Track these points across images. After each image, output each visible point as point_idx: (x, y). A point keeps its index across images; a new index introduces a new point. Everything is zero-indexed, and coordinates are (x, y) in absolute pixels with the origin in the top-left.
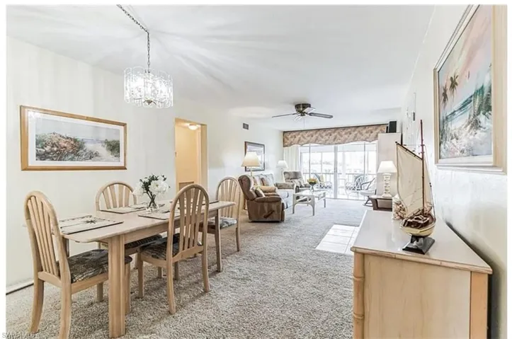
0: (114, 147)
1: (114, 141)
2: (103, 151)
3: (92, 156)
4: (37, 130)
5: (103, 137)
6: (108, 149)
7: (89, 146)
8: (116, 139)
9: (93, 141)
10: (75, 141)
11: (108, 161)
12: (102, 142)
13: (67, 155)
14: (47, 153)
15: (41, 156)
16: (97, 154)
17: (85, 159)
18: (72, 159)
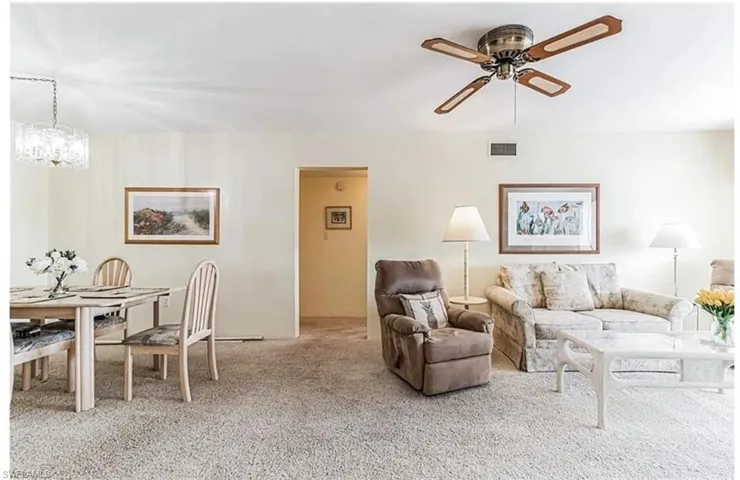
0: (202, 218)
1: (203, 211)
2: (190, 222)
3: (180, 229)
4: (135, 206)
5: (191, 207)
6: (195, 222)
7: (177, 219)
8: (204, 208)
9: (181, 214)
10: (164, 214)
11: (197, 234)
12: (189, 213)
13: (157, 229)
14: (142, 228)
15: (137, 231)
16: (184, 227)
17: (173, 233)
18: (161, 233)
